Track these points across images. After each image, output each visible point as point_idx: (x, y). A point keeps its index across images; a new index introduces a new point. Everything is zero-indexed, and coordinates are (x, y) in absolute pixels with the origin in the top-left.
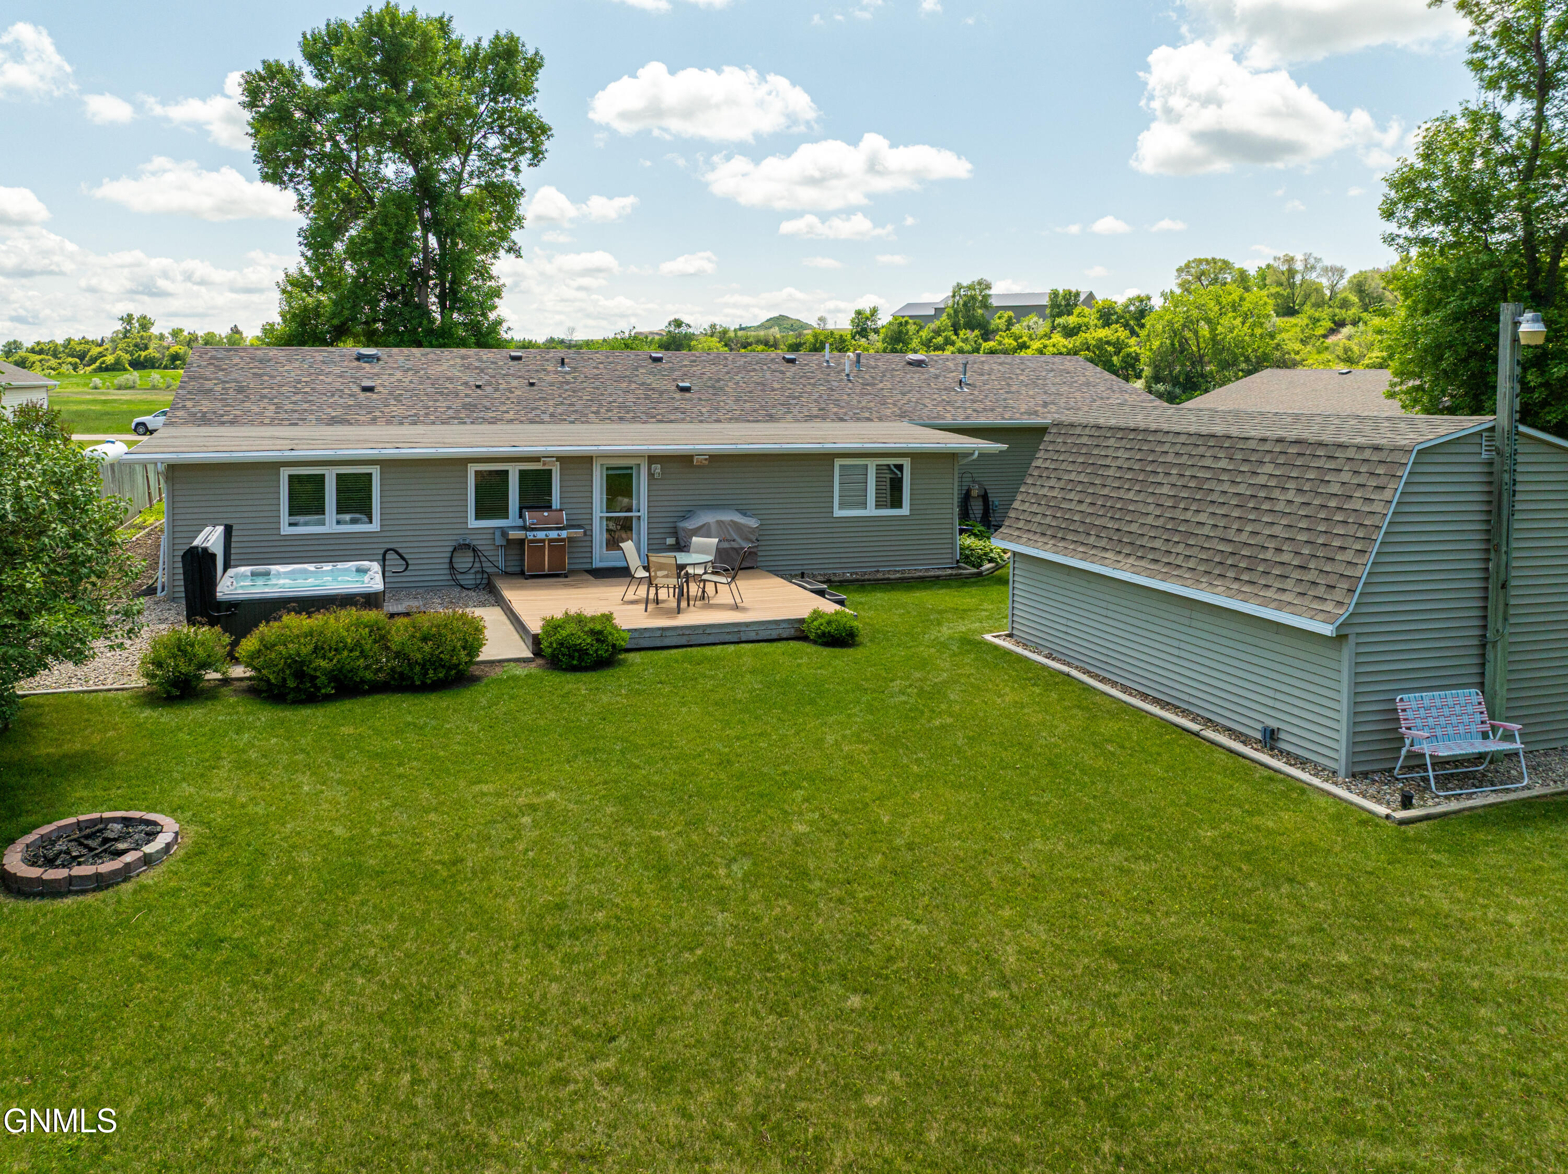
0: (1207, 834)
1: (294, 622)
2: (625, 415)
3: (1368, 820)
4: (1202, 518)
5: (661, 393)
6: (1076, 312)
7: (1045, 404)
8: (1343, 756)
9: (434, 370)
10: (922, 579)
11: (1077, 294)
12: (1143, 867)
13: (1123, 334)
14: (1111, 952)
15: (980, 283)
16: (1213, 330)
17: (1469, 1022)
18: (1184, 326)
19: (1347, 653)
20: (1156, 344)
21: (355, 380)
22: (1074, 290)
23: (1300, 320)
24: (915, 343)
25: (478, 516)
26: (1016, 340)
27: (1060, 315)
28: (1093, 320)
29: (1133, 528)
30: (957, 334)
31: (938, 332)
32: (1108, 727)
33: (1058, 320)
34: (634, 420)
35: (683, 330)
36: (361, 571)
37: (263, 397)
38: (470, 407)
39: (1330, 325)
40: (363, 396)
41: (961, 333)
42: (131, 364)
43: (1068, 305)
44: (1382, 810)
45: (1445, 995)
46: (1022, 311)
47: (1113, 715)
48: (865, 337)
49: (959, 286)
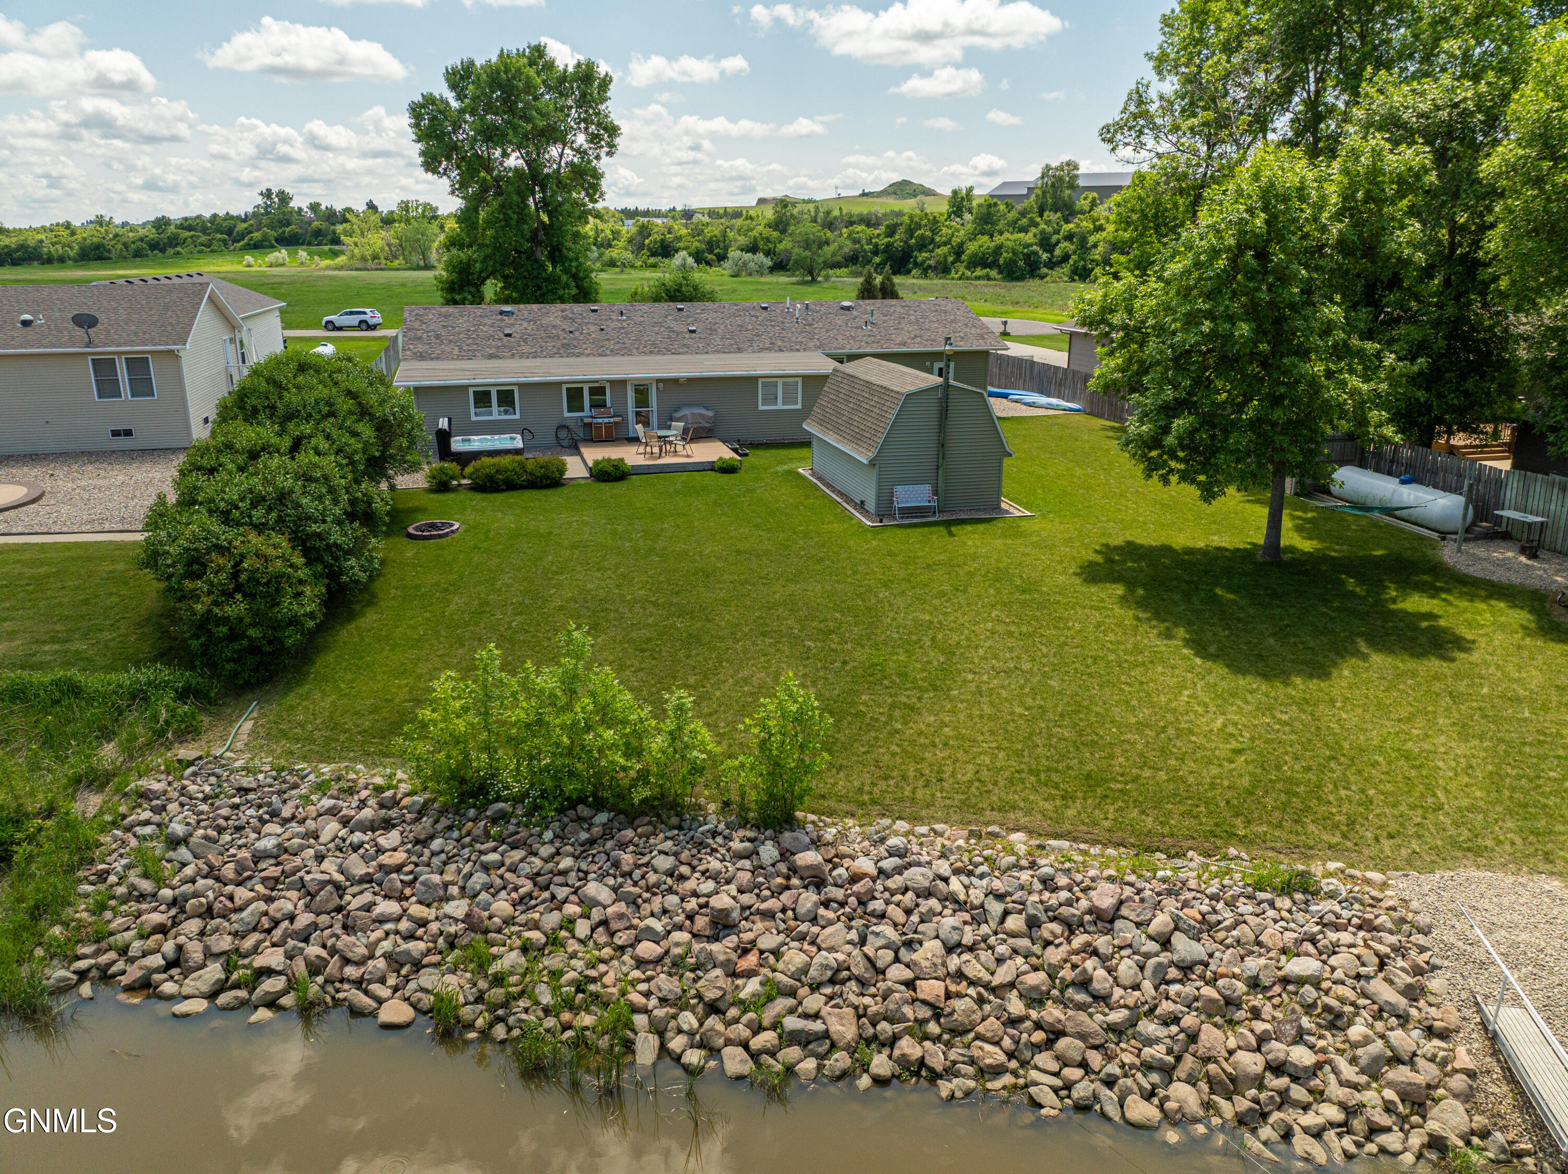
1: (486, 460)
2: (655, 349)
5: (678, 334)
8: (874, 508)
9: (546, 320)
15: (1068, 164)
19: (876, 472)
21: (501, 329)
24: (1001, 225)
25: (570, 410)
26: (1095, 222)
30: (1041, 216)
31: (1023, 214)
34: (659, 353)
36: (513, 439)
37: (451, 342)
38: (566, 346)
40: (506, 339)
41: (1046, 214)
42: (277, 240)
46: (1107, 191)
48: (960, 216)
49: (1048, 168)
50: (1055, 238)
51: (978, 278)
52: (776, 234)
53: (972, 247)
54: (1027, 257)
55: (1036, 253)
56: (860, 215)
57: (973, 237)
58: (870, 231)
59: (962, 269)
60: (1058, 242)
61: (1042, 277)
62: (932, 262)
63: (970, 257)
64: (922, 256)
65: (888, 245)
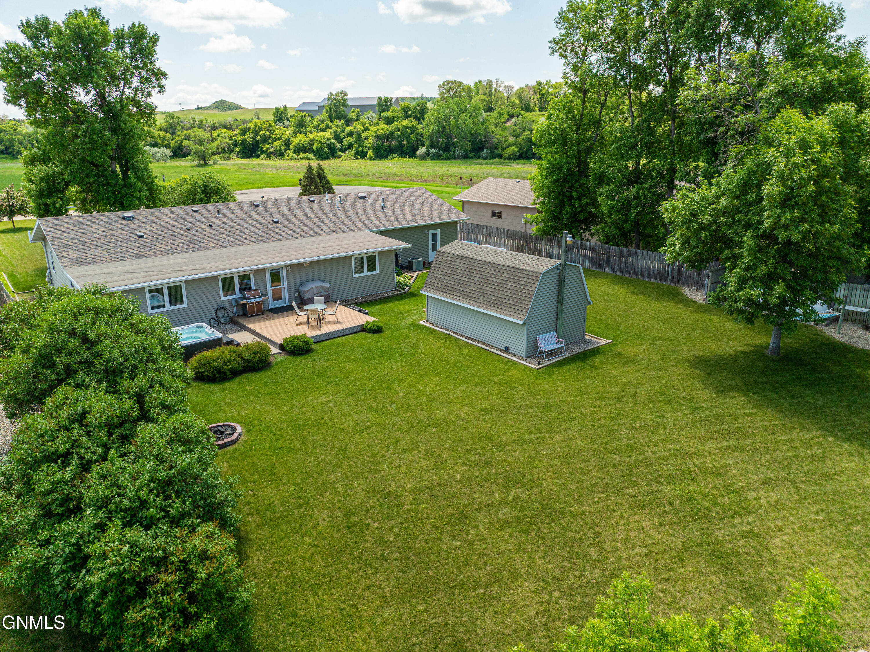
0: (496, 379)
2: (259, 239)
3: (531, 369)
4: (488, 288)
5: (267, 225)
6: (391, 109)
7: (416, 215)
8: (525, 353)
10: (387, 298)
11: (391, 99)
12: (484, 390)
13: (415, 123)
14: (482, 410)
15: (341, 93)
16: (457, 121)
17: (550, 411)
18: (444, 119)
19: (525, 328)
20: (431, 129)
21: (132, 232)
22: (389, 96)
23: (494, 114)
24: (310, 127)
25: (225, 295)
26: (363, 125)
27: (383, 111)
28: (400, 114)
29: (467, 290)
30: (332, 122)
31: (322, 121)
32: (466, 351)
33: (383, 114)
35: (175, 120)
37: (96, 246)
38: (192, 242)
39: (507, 116)
40: (141, 240)
41: (335, 122)
43: (387, 105)
44: (534, 366)
45: (546, 406)
46: (364, 108)
47: (466, 347)
48: (282, 122)
49: (331, 94)
50: (342, 135)
51: (302, 159)
52: (168, 135)
53: (295, 141)
54: (329, 146)
55: (333, 144)
56: (219, 122)
57: (295, 134)
58: (230, 132)
59: (291, 154)
60: (344, 137)
61: (339, 157)
62: (272, 150)
63: (295, 146)
64: (266, 147)
65: (243, 141)
